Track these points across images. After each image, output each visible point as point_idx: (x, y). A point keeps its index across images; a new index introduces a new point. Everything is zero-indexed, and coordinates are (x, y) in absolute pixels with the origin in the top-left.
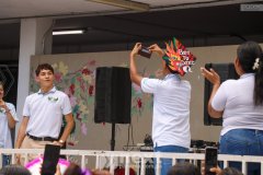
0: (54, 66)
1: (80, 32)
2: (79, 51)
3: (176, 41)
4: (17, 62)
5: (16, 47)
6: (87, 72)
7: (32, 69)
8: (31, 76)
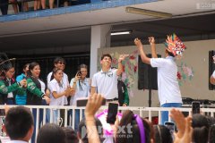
0: (112, 55)
1: (128, 33)
2: (127, 45)
3: (175, 36)
4: (89, 53)
5: (88, 43)
6: (132, 58)
7: (98, 57)
8: (98, 61)
